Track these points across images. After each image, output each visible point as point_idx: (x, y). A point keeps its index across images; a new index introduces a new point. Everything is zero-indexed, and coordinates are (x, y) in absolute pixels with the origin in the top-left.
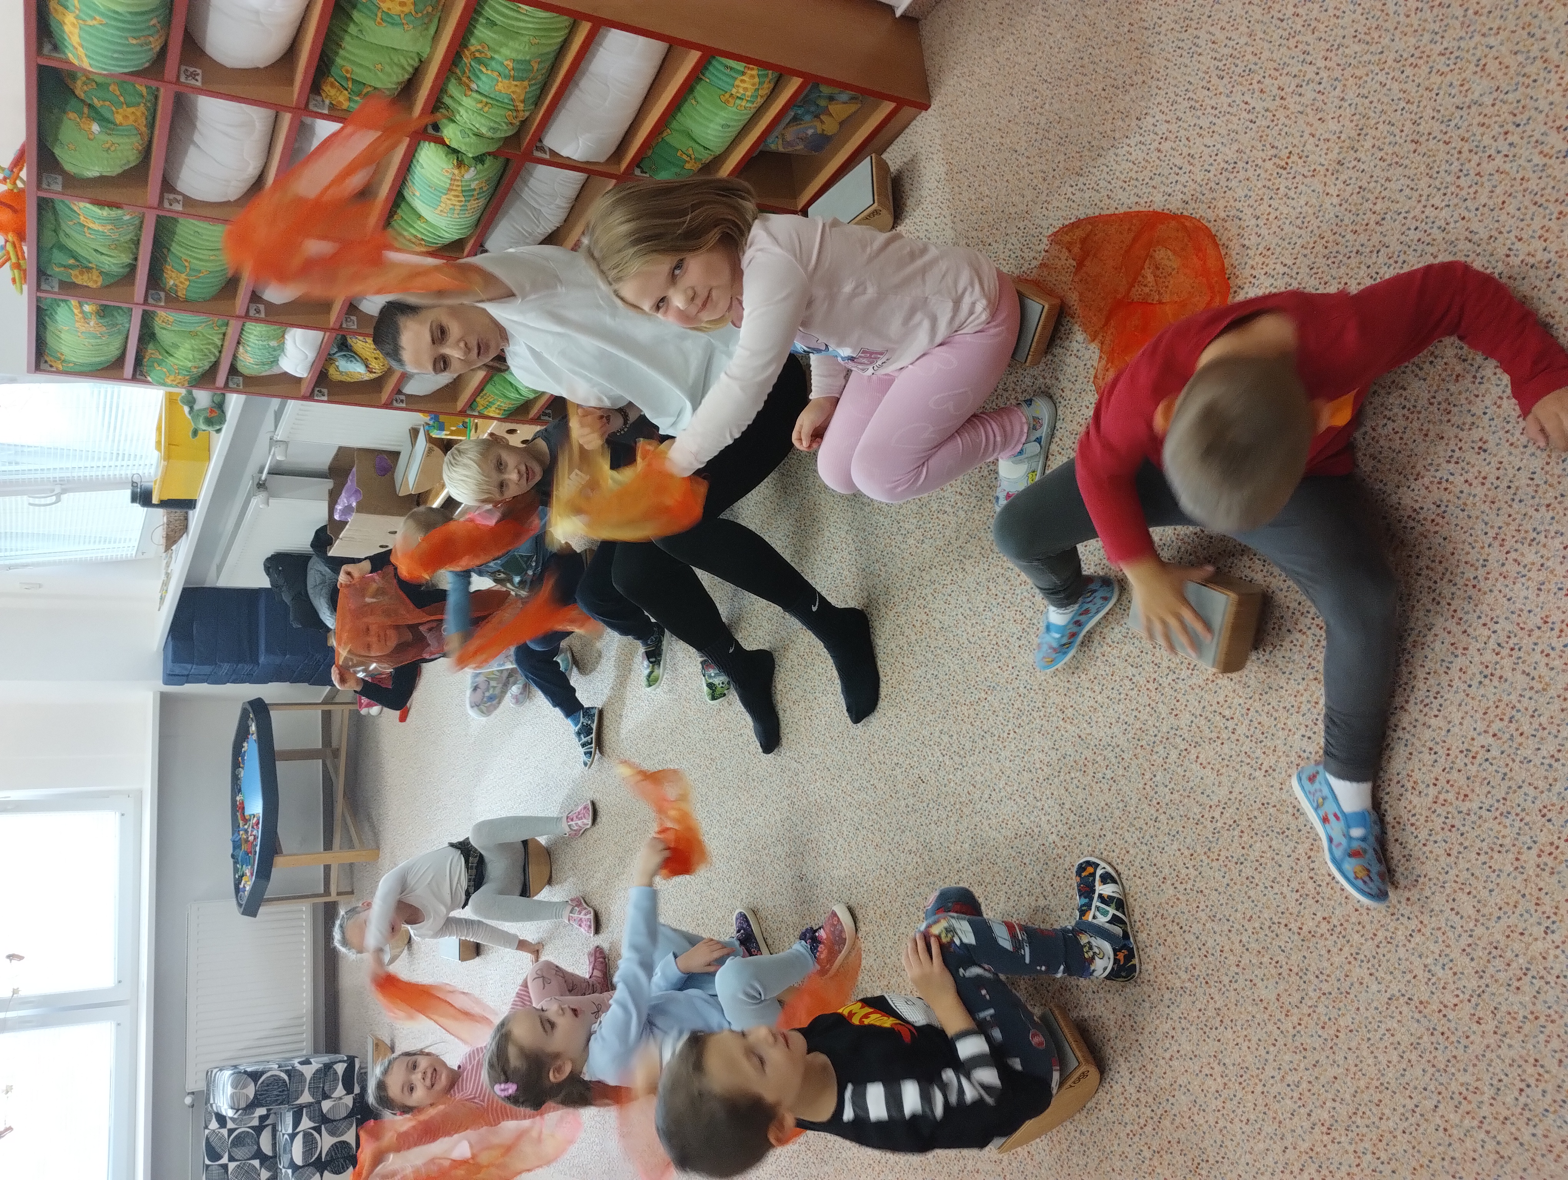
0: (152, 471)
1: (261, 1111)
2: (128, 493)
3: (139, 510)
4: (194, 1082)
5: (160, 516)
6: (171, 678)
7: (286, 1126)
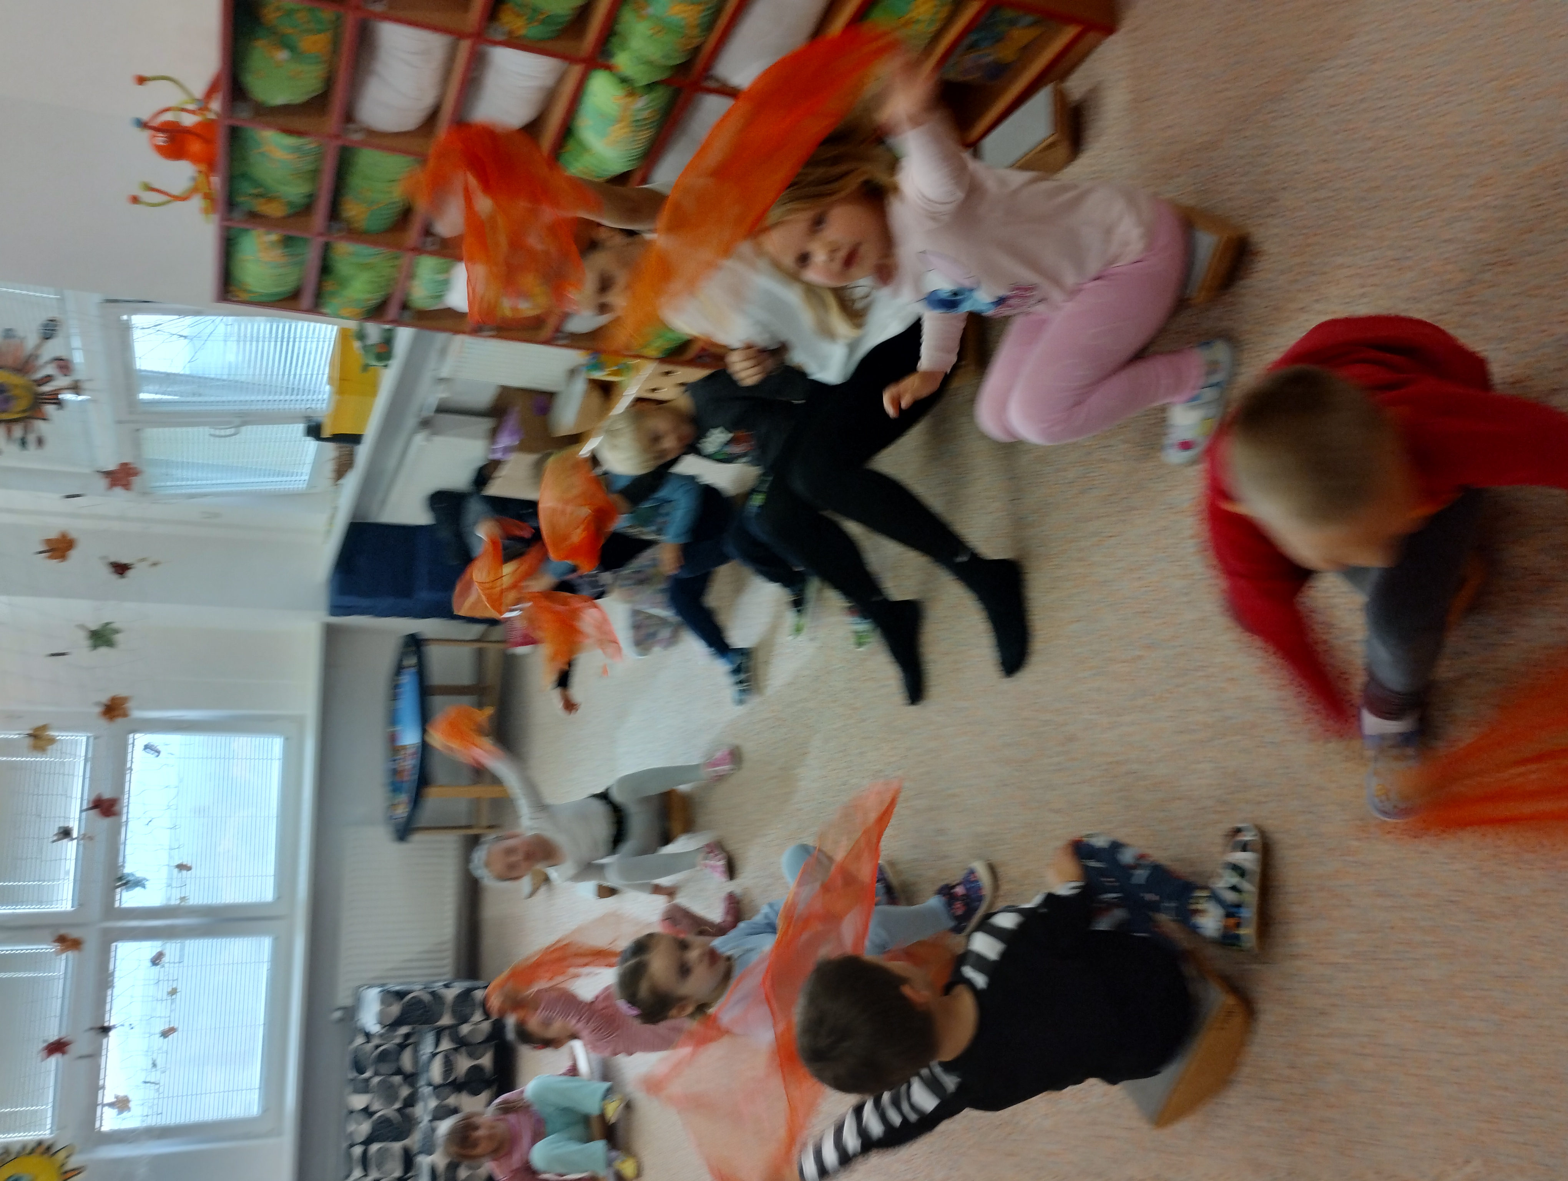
0: (324, 406)
1: (404, 1030)
2: (301, 427)
3: (312, 444)
4: (343, 998)
5: (331, 450)
6: (337, 609)
7: (427, 1047)
